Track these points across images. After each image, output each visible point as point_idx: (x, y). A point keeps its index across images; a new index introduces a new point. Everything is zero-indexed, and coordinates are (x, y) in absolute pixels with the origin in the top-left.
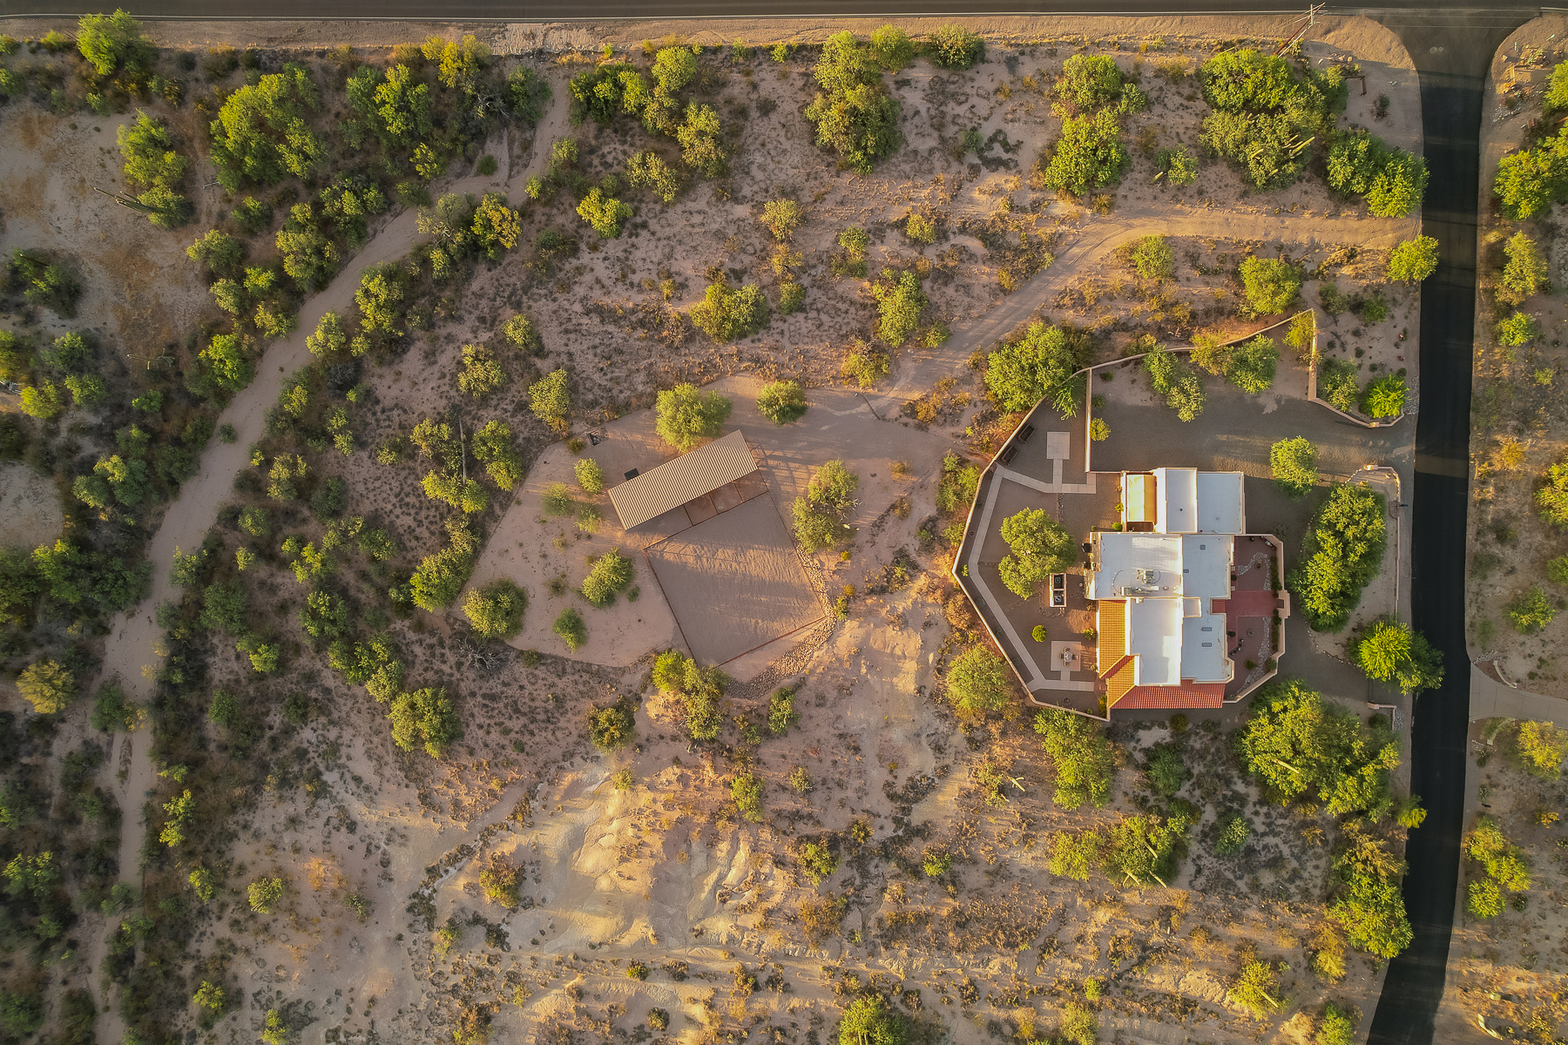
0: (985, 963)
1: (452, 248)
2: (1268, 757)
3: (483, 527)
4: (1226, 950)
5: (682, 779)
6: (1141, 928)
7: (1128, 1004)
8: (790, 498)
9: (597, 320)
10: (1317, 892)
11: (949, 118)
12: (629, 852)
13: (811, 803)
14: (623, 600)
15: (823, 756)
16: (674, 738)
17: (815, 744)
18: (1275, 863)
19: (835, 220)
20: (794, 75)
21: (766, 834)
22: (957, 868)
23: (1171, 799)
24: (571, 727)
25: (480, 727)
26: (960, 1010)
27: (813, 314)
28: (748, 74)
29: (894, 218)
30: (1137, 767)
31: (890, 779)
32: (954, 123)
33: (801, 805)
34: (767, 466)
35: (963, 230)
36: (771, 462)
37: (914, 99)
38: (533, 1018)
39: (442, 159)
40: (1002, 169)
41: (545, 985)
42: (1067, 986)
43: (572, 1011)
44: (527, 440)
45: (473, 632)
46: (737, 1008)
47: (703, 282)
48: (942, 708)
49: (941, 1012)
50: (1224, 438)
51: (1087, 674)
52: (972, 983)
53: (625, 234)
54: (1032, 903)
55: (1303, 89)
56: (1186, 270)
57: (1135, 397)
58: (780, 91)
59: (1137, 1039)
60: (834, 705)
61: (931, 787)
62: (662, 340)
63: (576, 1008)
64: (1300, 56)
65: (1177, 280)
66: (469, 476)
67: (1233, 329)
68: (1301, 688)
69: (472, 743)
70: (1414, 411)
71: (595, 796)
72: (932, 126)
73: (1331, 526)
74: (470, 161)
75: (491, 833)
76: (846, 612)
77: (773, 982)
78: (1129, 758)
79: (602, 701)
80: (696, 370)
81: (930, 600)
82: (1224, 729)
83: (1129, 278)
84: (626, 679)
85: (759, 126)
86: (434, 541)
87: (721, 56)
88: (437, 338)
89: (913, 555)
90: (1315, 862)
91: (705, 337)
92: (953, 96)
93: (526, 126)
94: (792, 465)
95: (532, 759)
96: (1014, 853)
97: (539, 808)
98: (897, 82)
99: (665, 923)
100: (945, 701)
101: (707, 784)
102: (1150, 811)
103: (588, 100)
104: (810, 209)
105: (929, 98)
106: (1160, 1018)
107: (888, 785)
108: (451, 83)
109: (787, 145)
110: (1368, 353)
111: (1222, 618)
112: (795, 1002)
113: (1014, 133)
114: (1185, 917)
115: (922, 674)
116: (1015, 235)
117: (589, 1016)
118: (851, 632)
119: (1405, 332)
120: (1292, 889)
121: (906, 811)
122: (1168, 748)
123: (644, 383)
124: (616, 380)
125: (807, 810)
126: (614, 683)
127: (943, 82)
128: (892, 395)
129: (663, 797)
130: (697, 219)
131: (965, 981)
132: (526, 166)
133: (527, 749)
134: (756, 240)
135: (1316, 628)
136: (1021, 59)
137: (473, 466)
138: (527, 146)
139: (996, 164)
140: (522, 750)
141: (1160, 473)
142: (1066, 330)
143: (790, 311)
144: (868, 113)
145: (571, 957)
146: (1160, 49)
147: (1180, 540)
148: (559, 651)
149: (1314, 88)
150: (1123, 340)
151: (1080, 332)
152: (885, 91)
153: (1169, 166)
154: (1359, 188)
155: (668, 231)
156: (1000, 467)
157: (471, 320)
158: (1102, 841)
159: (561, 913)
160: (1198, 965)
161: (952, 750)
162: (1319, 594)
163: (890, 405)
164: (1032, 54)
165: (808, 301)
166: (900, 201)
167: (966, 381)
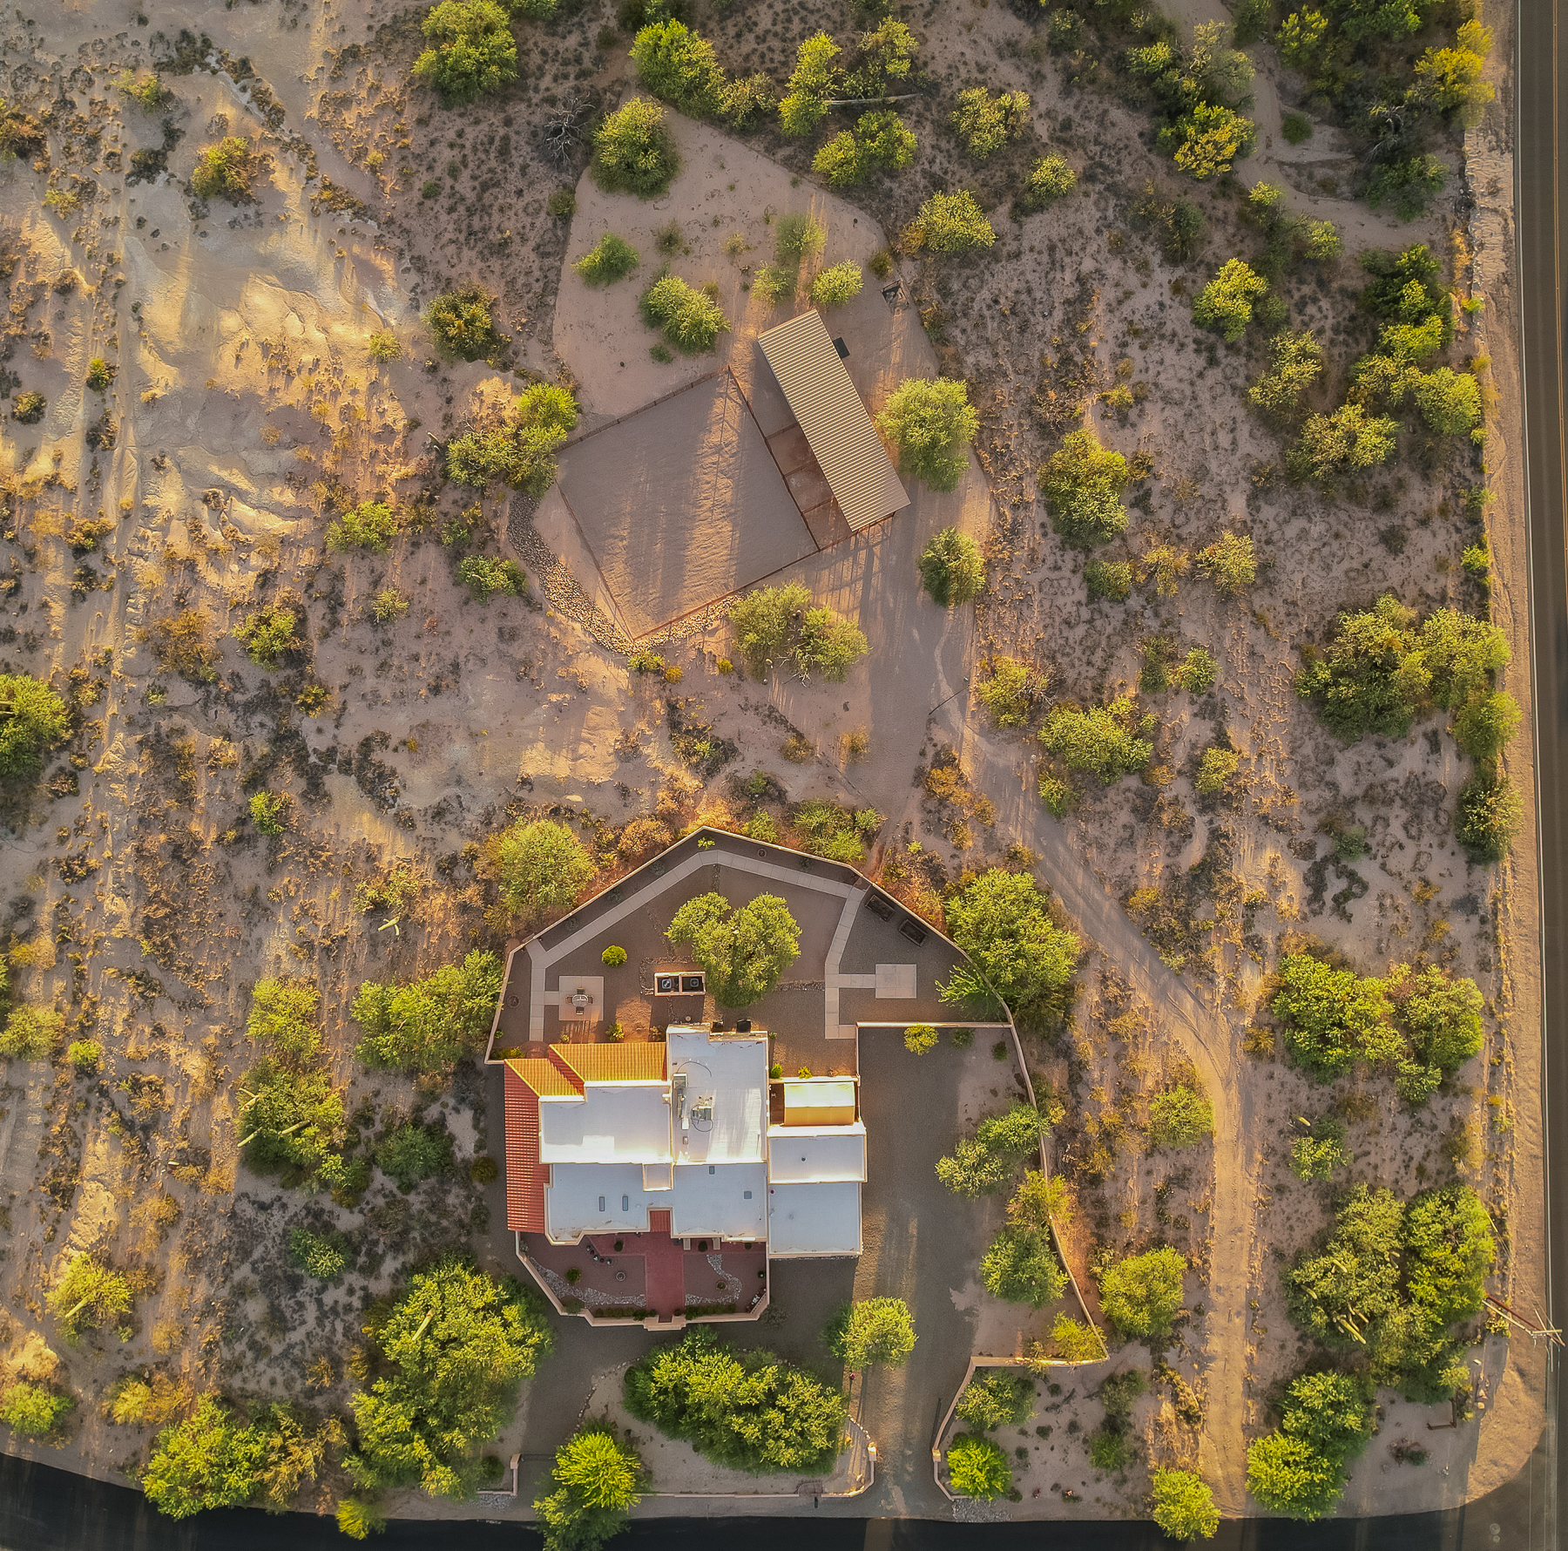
0: (121, 892)
1: (1173, 76)
2: (435, 1301)
3: (757, 131)
4: (146, 1246)
5: (387, 432)
6: (176, 1121)
7: (63, 1107)
8: (810, 583)
9: (1071, 293)
10: (236, 1382)
11: (1383, 811)
12: (277, 357)
13: (355, 624)
14: (651, 339)
15: (426, 640)
16: (448, 419)
17: (443, 627)
18: (277, 1321)
19: (1227, 643)
20: (1442, 581)
21: (307, 558)
22: (262, 845)
23: (371, 1161)
24: (462, 267)
25: (460, 134)
26: (51, 855)
27: (1085, 614)
28: (1443, 512)
29: (1232, 731)
30: (418, 1110)
31: (393, 742)
32: (1376, 819)
33: (352, 609)
34: (857, 549)
35: (1216, 835)
36: (863, 554)
37: (1411, 758)
38: (27, 221)
39: (1305, 56)
40: (1309, 892)
41: (78, 240)
42: (87, 1015)
43: (39, 279)
44: (889, 194)
45: (601, 119)
46: (49, 521)
47: (1130, 450)
48: (500, 817)
49: (47, 828)
50: (913, 1230)
51: (555, 1029)
52: (91, 872)
53: (1199, 334)
54: (212, 957)
55: (1436, 1331)
56: (1162, 1169)
57: (970, 1095)
58: (1417, 560)
59: (11, 1120)
60: (502, 655)
61: (382, 803)
62: (1042, 390)
63: (43, 285)
64: (1485, 1332)
65: (1149, 1155)
66: (832, 108)
67: (1077, 1242)
68: (539, 1348)
69: (435, 122)
70: (958, 1515)
71: (360, 306)
72: (1371, 786)
73: (785, 1387)
74: (1304, 104)
75: (302, 154)
76: (641, 670)
77: (88, 576)
78: (430, 1096)
79: (501, 310)
80: (998, 442)
81: (661, 795)
82: (476, 1239)
83: (1149, 1083)
84: (534, 347)
85: (1364, 528)
86: (736, 61)
87: (1468, 472)
88: (1037, 59)
89: (728, 769)
90: (280, 1379)
91: (1047, 454)
92: (1417, 817)
93: (1357, 186)
94: (859, 586)
95: (413, 211)
96: (286, 928)
97: (340, 224)
98: (1435, 733)
99: (173, 414)
100: (511, 819)
101: (380, 469)
102: (352, 1129)
103: (1399, 273)
104: (1243, 606)
105: (1412, 781)
106: (44, 1154)
107: (384, 740)
108: (1421, 66)
109: (1338, 571)
110: (1044, 1445)
111: (643, 1225)
112: (58, 610)
113: (1364, 909)
114: (195, 1187)
115: (552, 786)
116: (1209, 912)
117: (32, 305)
118: (610, 677)
119: (1076, 1499)
120: (240, 1347)
121: (345, 768)
122: (447, 1154)
123: (977, 366)
124: (980, 324)
125: (344, 618)
126: (528, 329)
127: (1437, 802)
128: (968, 733)
129: (360, 404)
130: (1224, 439)
131: (92, 862)
132: (1297, 187)
133: (429, 203)
134: (1194, 527)
135: (630, 1374)
136: (1475, 919)
137: (847, 115)
138: (1328, 188)
139: (1316, 883)
140: (426, 196)
141: (859, 1128)
142: (1068, 989)
143: (1088, 579)
144: (1388, 684)
145: (121, 276)
146: (1493, 1124)
147: (759, 1159)
148: (574, 247)
149: (1438, 1347)
150: (1056, 1075)
151: (1068, 1009)
152: (1422, 715)
153: (1319, 1139)
154: (1290, 1422)
155: (1205, 397)
156: (861, 894)
157: (1065, 108)
158: (305, 1058)
159: (185, 259)
160: (124, 1205)
161: (438, 834)
162: (682, 1370)
163: (952, 730)
164: (1482, 935)
165: (1105, 606)
166: (1257, 740)
167: (991, 843)
